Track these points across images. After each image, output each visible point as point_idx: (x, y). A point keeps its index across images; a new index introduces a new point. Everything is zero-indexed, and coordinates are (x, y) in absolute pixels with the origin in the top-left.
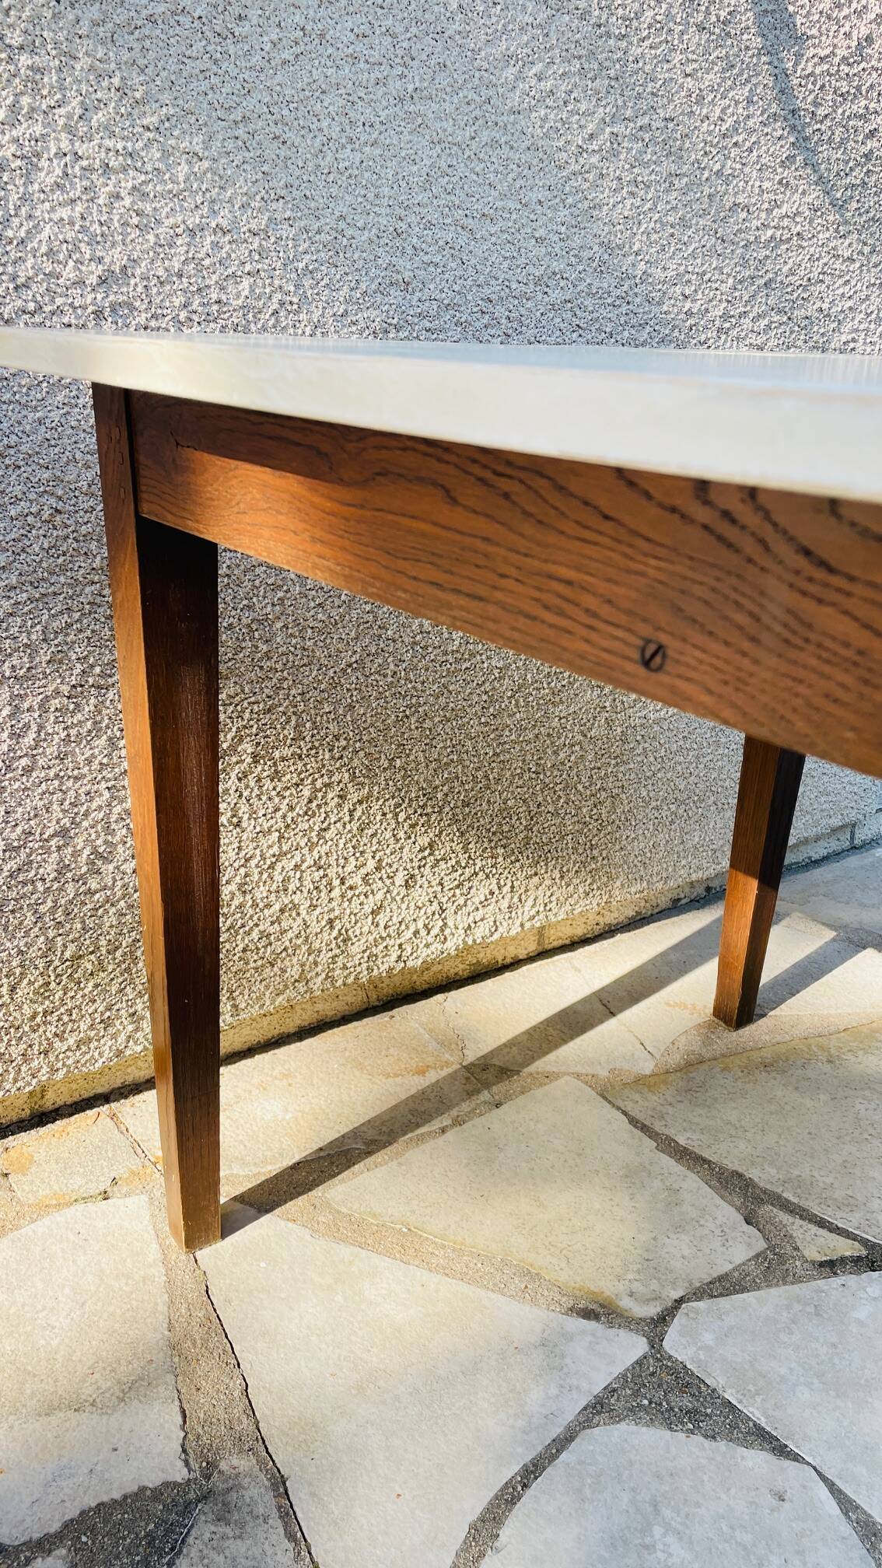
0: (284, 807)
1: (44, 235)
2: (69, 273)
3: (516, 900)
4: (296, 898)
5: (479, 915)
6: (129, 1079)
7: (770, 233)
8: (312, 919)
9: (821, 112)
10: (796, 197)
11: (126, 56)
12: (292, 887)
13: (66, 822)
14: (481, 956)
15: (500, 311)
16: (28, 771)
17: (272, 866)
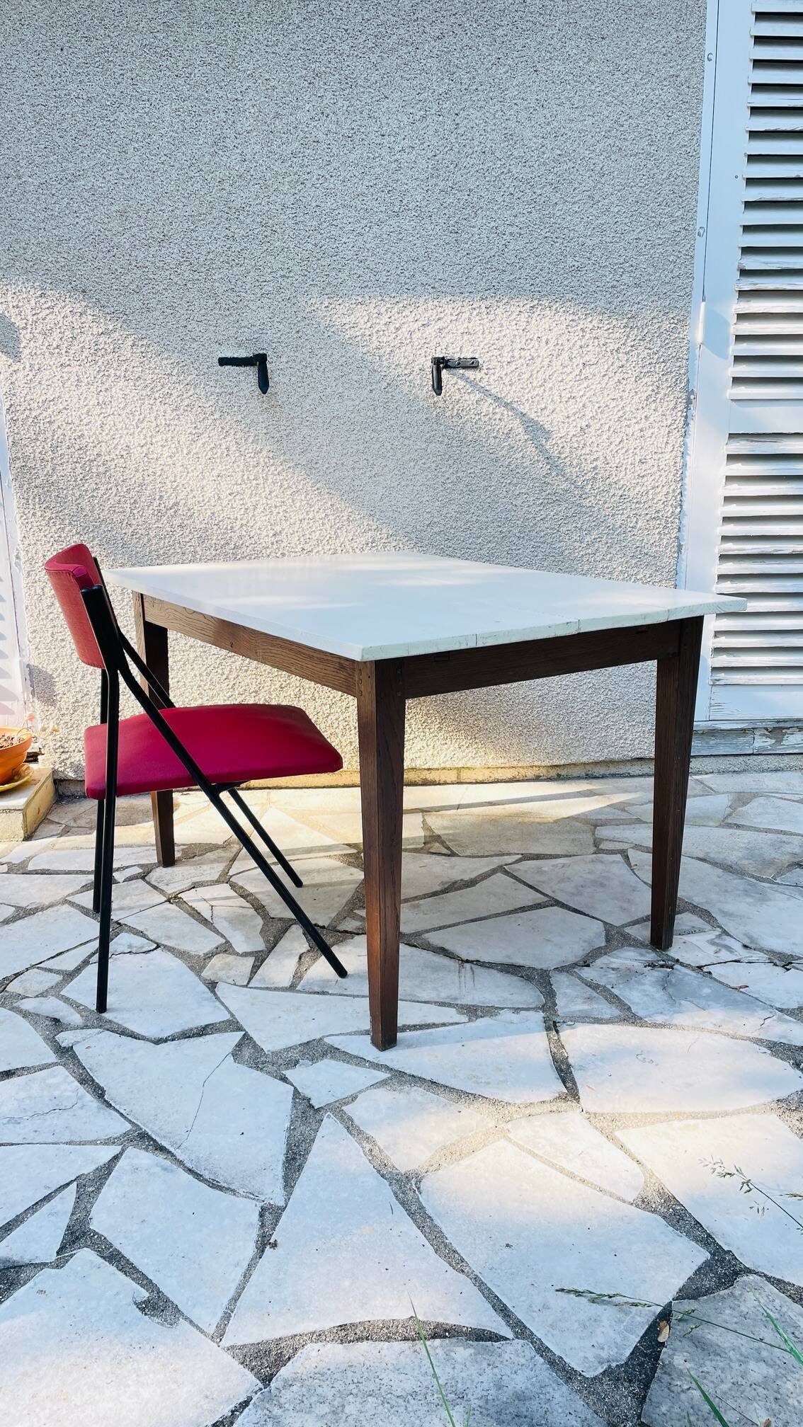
0: (331, 697)
1: (258, 525)
2: (265, 533)
3: (436, 752)
4: (337, 730)
5: (418, 755)
6: (279, 785)
7: (541, 501)
8: (343, 740)
9: (563, 456)
10: (554, 487)
11: (282, 477)
12: (335, 726)
13: (257, 689)
14: (427, 777)
15: (413, 536)
16: (246, 671)
17: (327, 717)
